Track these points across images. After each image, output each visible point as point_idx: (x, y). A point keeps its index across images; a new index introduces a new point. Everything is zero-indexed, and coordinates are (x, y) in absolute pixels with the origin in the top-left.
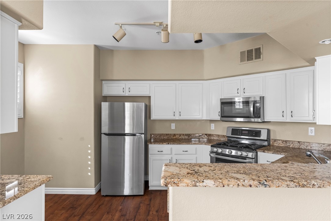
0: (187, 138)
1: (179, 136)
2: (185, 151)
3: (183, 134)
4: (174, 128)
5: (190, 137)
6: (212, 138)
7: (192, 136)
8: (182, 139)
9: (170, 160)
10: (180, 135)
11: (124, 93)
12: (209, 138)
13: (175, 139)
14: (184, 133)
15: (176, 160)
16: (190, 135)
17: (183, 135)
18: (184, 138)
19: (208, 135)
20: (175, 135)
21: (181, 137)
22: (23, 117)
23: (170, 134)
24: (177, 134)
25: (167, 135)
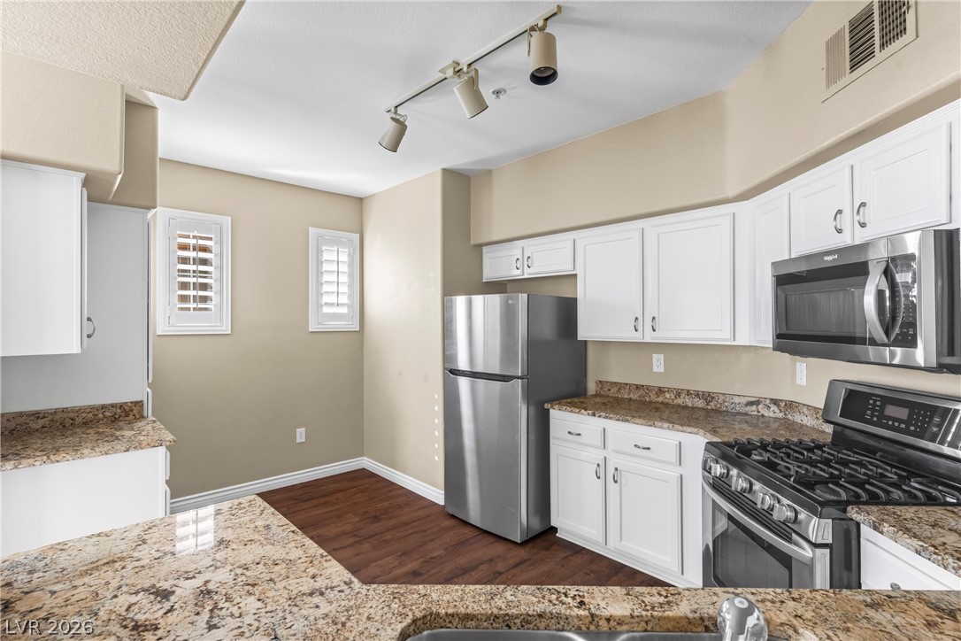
0: (700, 406)
1: (673, 397)
2: (644, 448)
3: (688, 391)
4: (661, 369)
5: (712, 404)
6: (798, 418)
7: (720, 401)
8: (683, 407)
9: (598, 465)
10: (678, 394)
11: (518, 272)
12: (789, 416)
13: (662, 403)
14: (692, 387)
15: (616, 469)
16: (713, 398)
17: (688, 393)
18: (690, 405)
19: (783, 404)
20: (661, 391)
21: (680, 401)
22: (358, 329)
23: (648, 388)
24: (669, 390)
25: (638, 387)
